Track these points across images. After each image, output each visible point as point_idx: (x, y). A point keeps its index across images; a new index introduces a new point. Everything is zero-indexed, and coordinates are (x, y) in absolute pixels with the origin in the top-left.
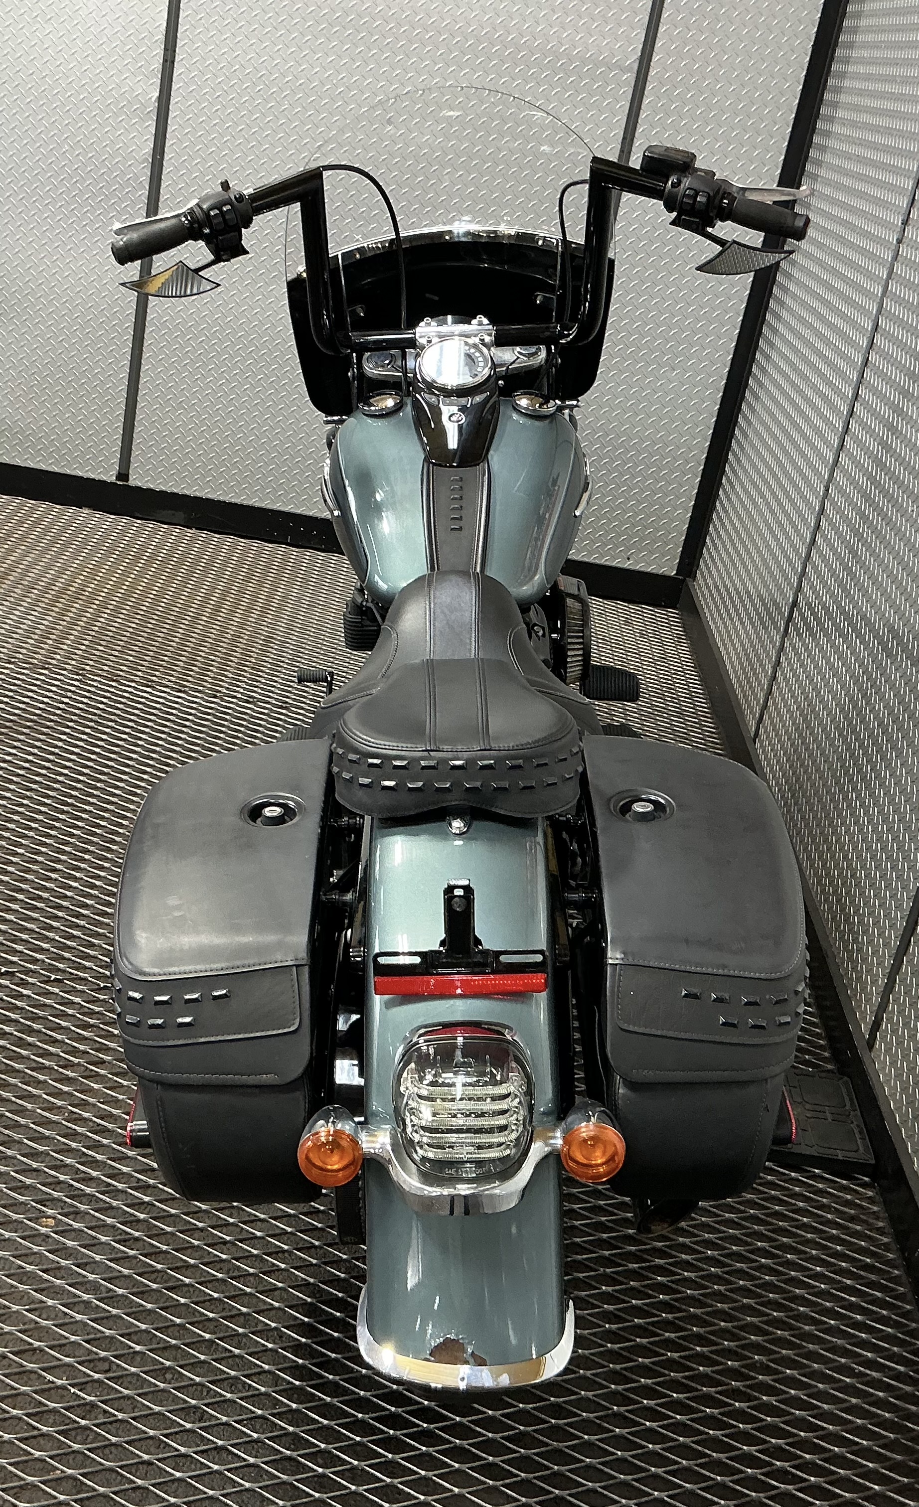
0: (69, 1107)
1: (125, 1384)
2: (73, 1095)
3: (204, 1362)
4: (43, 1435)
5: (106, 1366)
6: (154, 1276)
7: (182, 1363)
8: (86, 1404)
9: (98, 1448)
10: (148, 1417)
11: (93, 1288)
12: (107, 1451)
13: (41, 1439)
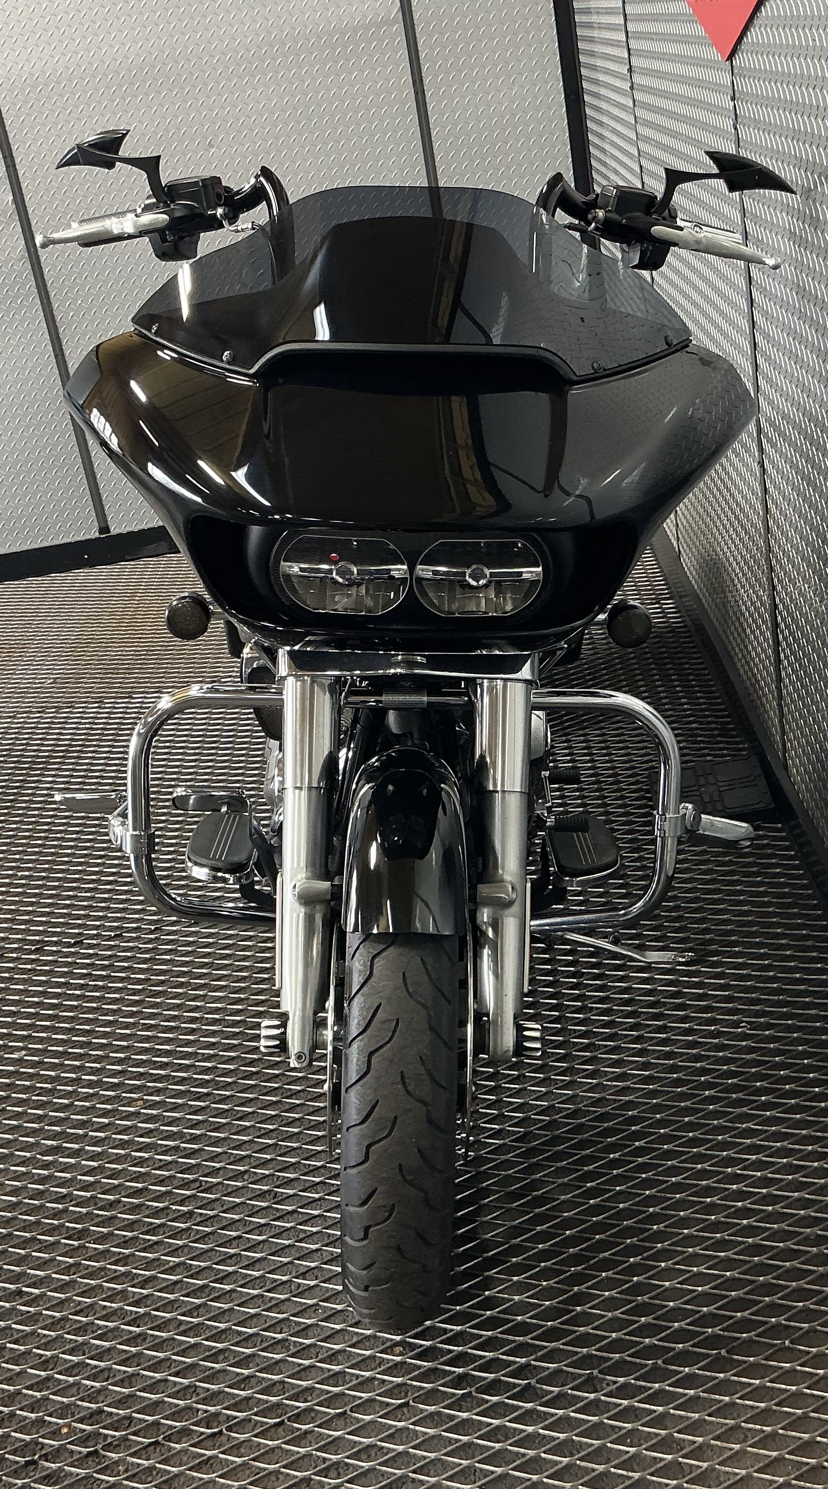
0: (141, 1021)
1: (214, 1192)
2: (143, 1012)
3: (272, 1160)
4: (156, 1243)
5: (198, 1184)
6: (225, 1115)
7: (254, 1164)
8: (187, 1213)
9: (200, 1238)
10: (233, 1208)
11: (178, 1136)
12: (206, 1239)
13: (155, 1247)
